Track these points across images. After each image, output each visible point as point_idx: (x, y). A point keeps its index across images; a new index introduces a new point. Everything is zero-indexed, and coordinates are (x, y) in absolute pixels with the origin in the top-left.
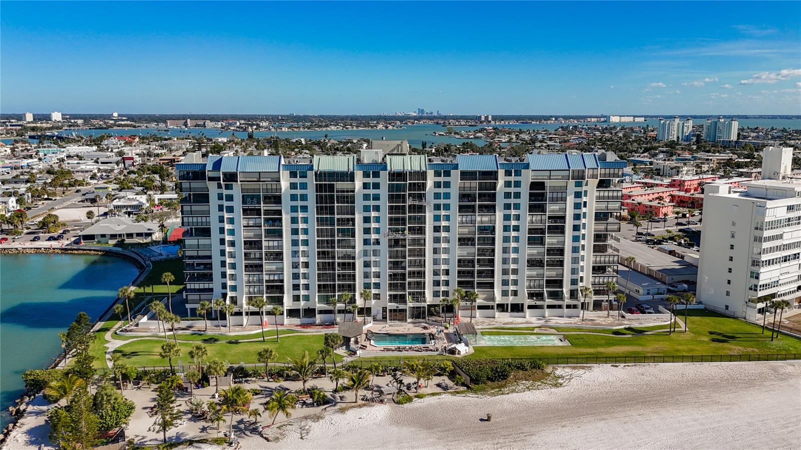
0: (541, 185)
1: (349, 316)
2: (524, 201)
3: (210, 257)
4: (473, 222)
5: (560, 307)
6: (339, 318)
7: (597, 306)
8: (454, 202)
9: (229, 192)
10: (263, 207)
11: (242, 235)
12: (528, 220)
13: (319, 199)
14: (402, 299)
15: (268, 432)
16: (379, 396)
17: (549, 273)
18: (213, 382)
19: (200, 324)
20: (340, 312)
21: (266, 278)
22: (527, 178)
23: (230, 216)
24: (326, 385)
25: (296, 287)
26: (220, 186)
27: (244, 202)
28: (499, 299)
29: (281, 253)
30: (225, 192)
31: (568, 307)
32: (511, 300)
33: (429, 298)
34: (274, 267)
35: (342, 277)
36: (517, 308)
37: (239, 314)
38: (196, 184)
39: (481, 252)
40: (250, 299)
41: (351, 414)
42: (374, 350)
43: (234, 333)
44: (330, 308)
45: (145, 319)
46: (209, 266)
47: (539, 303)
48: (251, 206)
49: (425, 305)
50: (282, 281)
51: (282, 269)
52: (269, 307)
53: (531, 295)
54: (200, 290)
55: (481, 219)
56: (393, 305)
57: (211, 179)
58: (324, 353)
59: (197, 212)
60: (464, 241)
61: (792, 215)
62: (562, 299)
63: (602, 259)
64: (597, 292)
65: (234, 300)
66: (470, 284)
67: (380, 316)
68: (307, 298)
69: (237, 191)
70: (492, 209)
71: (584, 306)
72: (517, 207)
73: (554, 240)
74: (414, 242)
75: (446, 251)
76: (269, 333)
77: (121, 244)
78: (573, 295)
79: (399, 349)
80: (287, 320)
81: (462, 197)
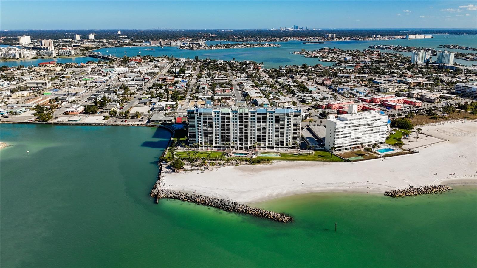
0: (278, 117)
1: (229, 148)
2: (274, 121)
3: (195, 132)
4: (261, 126)
5: (283, 148)
6: (226, 149)
7: (294, 148)
8: (256, 120)
9: (200, 117)
10: (208, 121)
11: (203, 127)
12: (275, 125)
13: (222, 119)
14: (242, 145)
15: (210, 169)
16: (232, 164)
17: (281, 139)
18: (198, 161)
19: (193, 149)
20: (227, 147)
21: (209, 138)
22: (274, 115)
23: (200, 123)
24: (222, 162)
25: (216, 141)
26: (198, 115)
27: (203, 120)
28: (267, 145)
29: (212, 132)
30: (199, 117)
31: (285, 148)
32: (271, 145)
33: (249, 145)
34: (211, 136)
35: (227, 138)
36: (272, 148)
37: (202, 147)
38: (192, 115)
39: (263, 133)
40: (205, 143)
41: (226, 167)
42: (234, 156)
43: (201, 151)
44: (224, 146)
45: (179, 147)
46: (195, 135)
47: (278, 147)
48: (205, 121)
49: (248, 146)
50: (212, 139)
51: (212, 136)
52: (210, 145)
53: (275, 145)
54: (192, 140)
55: (263, 125)
56: (240, 146)
57: (196, 114)
58: (221, 156)
59: (192, 122)
60: (258, 130)
61: (346, 125)
62: (284, 146)
63: (295, 135)
64: (293, 144)
65: (201, 143)
66: (260, 141)
67: (237, 149)
68: (218, 143)
69: (202, 117)
70: (265, 122)
71: (290, 148)
72: (272, 122)
73: (282, 131)
74: (245, 130)
75: (254, 133)
76: (210, 151)
77: (162, 124)
78: (287, 145)
79: (239, 156)
80: (214, 149)
81: (258, 119)
